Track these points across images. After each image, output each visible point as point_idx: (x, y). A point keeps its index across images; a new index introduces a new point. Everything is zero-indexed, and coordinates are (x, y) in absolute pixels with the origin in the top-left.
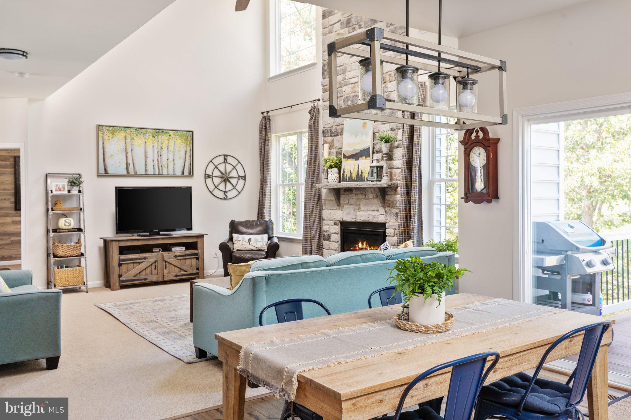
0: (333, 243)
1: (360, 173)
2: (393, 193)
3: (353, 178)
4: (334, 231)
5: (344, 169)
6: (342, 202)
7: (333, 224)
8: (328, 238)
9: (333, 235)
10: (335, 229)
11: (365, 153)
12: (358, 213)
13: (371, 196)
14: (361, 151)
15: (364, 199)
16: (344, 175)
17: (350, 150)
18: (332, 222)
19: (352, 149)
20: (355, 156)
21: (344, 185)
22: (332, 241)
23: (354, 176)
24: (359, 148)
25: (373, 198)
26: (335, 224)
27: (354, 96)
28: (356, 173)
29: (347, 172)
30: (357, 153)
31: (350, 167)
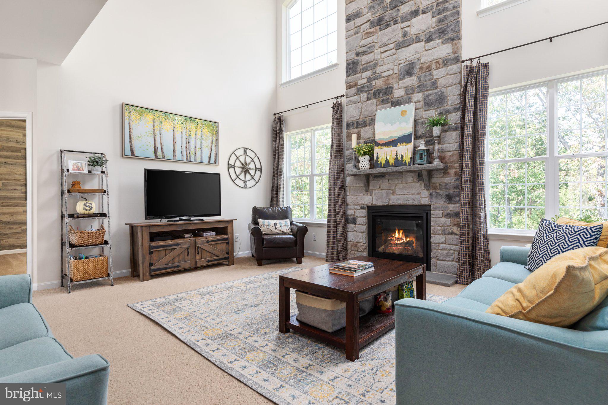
0: (359, 226)
1: (399, 158)
2: (441, 176)
3: (391, 164)
4: (361, 215)
5: (377, 156)
6: (371, 188)
7: (359, 208)
8: (354, 221)
9: (359, 219)
10: (362, 213)
11: (405, 139)
12: (392, 197)
13: (410, 180)
14: (400, 138)
15: (400, 183)
16: (377, 161)
17: (385, 137)
19: (388, 137)
20: (393, 143)
21: (375, 171)
22: (359, 224)
23: (391, 161)
24: (396, 134)
25: (413, 182)
26: (362, 208)
27: (387, 88)
28: (394, 159)
29: (382, 158)
30: (394, 140)
31: (385, 154)
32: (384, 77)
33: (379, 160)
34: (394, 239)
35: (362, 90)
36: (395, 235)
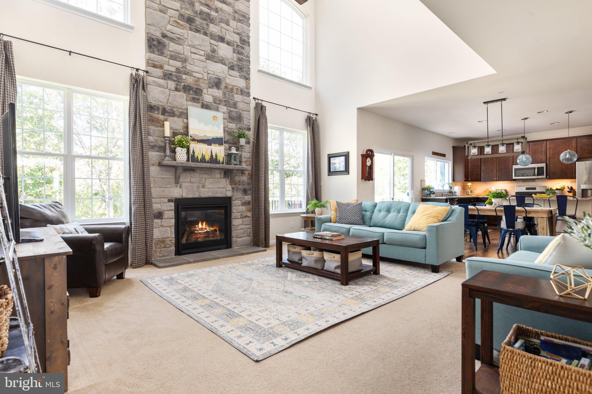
1: (214, 157)
2: (240, 175)
3: (207, 160)
4: (169, 208)
5: (193, 151)
6: (181, 180)
7: (167, 201)
8: (160, 215)
9: (166, 212)
10: (171, 206)
11: (218, 141)
12: (202, 189)
13: (218, 176)
14: (213, 138)
15: (209, 178)
16: (193, 155)
17: (200, 135)
18: (166, 200)
19: (202, 135)
20: (208, 142)
21: (191, 164)
22: (166, 219)
23: (207, 158)
24: (211, 135)
25: (221, 178)
26: (170, 201)
27: (196, 88)
28: (210, 156)
29: (198, 153)
30: (208, 140)
31: (201, 150)
32: (194, 77)
33: (195, 155)
34: (198, 229)
35: (170, 77)
36: (198, 226)
